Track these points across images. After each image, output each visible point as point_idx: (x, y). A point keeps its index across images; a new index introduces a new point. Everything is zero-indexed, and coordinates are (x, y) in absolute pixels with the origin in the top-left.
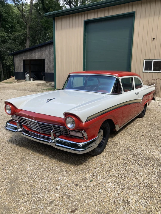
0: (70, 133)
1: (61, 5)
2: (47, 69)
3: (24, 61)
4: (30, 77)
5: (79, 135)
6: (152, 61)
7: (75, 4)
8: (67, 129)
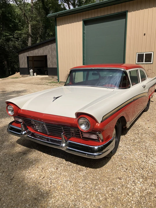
0: (82, 135)
1: (60, 3)
2: (50, 65)
3: (28, 57)
4: (34, 72)
5: (94, 137)
6: (144, 54)
7: (73, 2)
8: (79, 131)
